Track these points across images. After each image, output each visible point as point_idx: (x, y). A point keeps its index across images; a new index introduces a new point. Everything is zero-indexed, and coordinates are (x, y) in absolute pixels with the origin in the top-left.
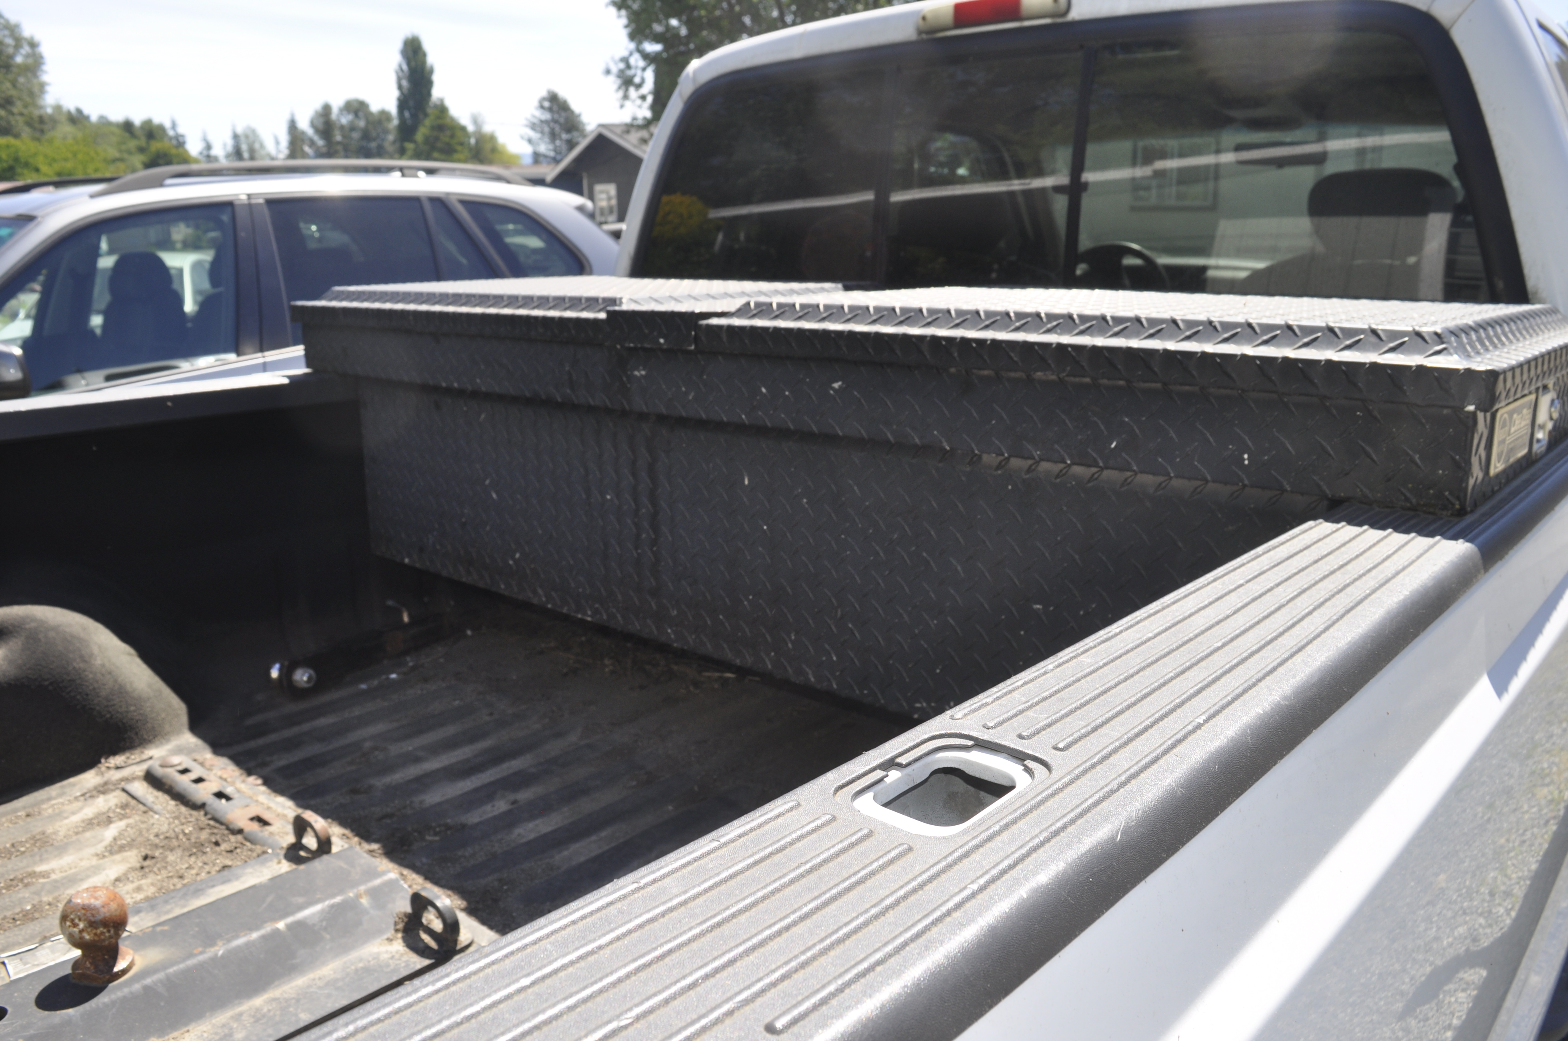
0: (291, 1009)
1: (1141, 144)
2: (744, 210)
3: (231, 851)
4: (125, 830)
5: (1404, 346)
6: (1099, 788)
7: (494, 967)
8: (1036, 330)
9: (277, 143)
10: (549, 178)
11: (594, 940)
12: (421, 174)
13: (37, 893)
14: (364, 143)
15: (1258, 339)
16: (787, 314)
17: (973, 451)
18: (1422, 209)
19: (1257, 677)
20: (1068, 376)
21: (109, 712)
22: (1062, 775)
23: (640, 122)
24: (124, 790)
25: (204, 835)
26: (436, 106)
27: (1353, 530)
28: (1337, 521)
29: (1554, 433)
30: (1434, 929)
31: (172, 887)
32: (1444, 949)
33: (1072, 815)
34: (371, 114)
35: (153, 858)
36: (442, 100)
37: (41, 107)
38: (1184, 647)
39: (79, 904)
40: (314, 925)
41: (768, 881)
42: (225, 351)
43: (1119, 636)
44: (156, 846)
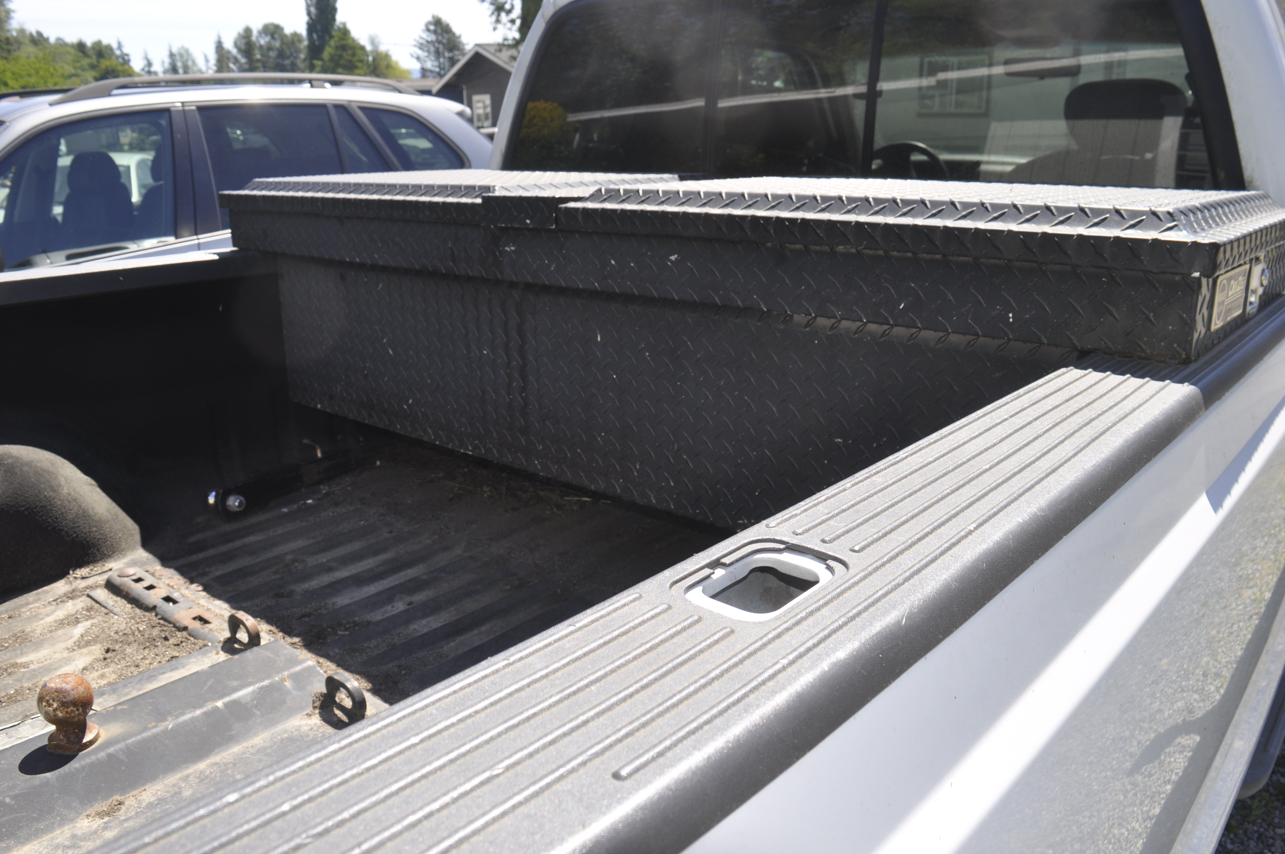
0: (229, 772)
1: (927, 60)
2: (597, 115)
3: (178, 645)
4: (91, 628)
5: (1142, 223)
6: (887, 582)
7: (390, 728)
8: (838, 211)
9: (207, 61)
10: (435, 90)
11: (472, 706)
12: (327, 85)
13: (19, 680)
14: (280, 61)
15: (1022, 218)
16: (632, 199)
17: (786, 312)
18: (1158, 113)
19: (1018, 493)
20: (864, 249)
21: (76, 532)
22: (857, 571)
23: (510, 42)
24: (89, 596)
25: (156, 632)
26: (339, 29)
27: (1098, 375)
28: (1085, 368)
29: (1263, 298)
30: (1158, 703)
31: (130, 675)
32: (1165, 719)
33: (866, 603)
34: (286, 36)
35: (114, 651)
36: (344, 24)
37: (8, 31)
38: (959, 469)
39: (52, 688)
40: (247, 703)
41: (615, 657)
42: (166, 234)
43: (905, 461)
44: (116, 641)
